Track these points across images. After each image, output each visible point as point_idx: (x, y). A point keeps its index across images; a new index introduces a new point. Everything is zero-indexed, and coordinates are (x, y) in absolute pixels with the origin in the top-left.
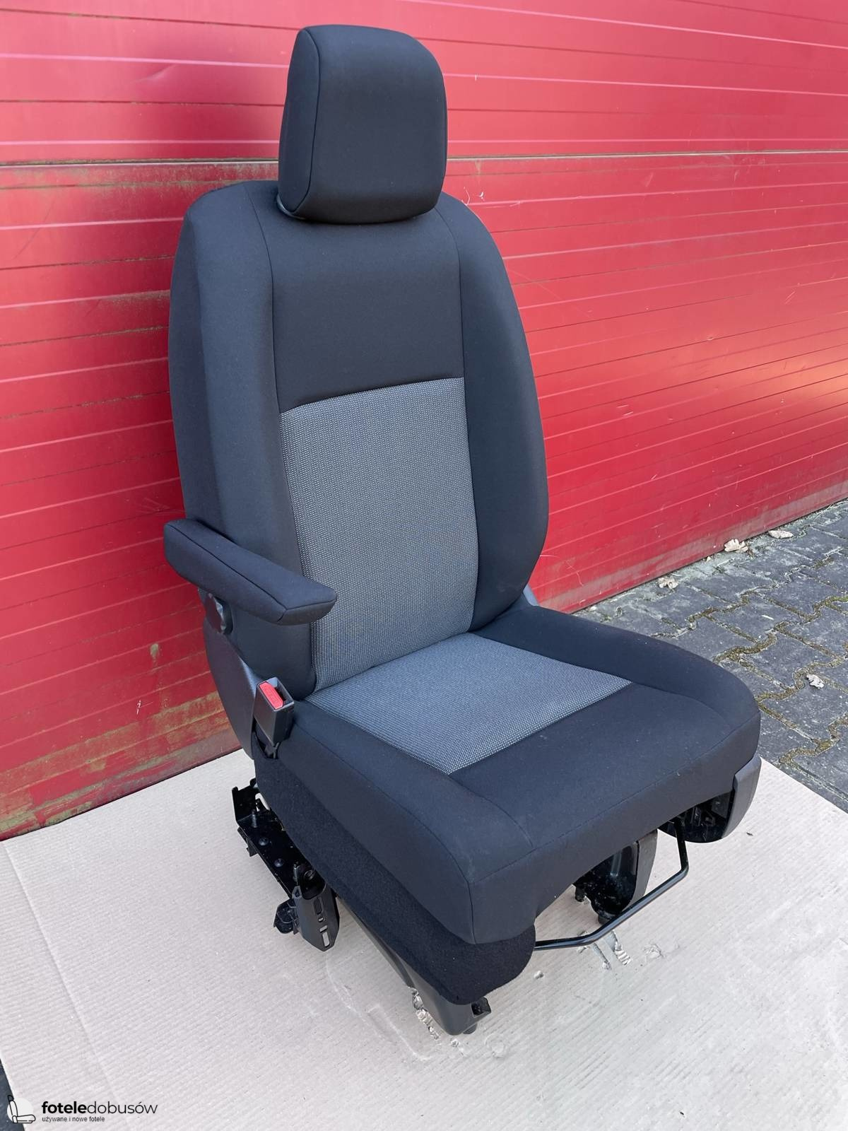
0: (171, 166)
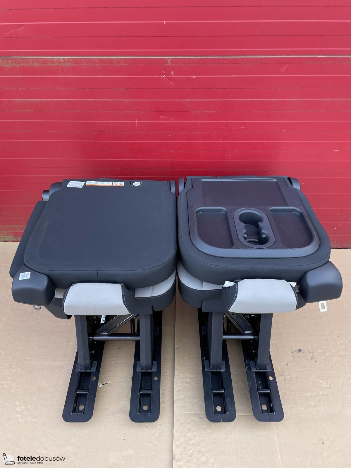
0: (30, 59)
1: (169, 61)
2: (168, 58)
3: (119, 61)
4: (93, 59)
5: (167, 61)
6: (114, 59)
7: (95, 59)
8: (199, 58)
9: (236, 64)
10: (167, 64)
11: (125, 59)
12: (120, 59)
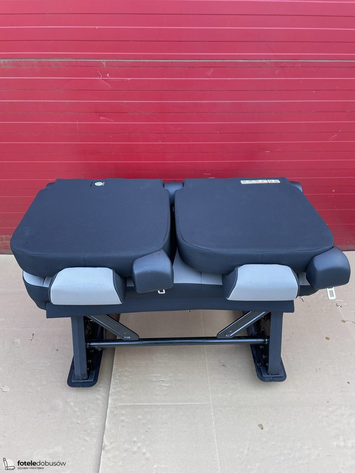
1: (104, 64)
2: (103, 61)
3: (56, 64)
4: (31, 61)
5: (103, 63)
6: (52, 62)
7: (34, 61)
8: (132, 61)
9: (166, 67)
10: (103, 67)
11: (63, 61)
12: (58, 61)
